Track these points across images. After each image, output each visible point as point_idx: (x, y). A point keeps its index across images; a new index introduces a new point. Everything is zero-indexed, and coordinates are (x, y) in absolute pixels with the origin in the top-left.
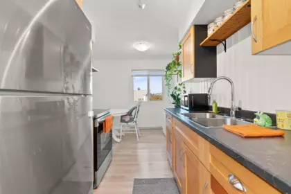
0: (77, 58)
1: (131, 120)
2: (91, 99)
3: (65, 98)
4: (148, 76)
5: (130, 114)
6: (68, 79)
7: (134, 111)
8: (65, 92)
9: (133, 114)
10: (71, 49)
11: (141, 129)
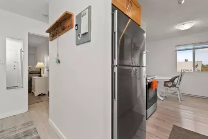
0: (137, 45)
1: (174, 86)
2: (144, 69)
3: (131, 68)
4: (194, 49)
5: (172, 80)
6: (133, 59)
7: (177, 79)
8: (131, 65)
9: (176, 81)
10: (134, 41)
11: (184, 95)
